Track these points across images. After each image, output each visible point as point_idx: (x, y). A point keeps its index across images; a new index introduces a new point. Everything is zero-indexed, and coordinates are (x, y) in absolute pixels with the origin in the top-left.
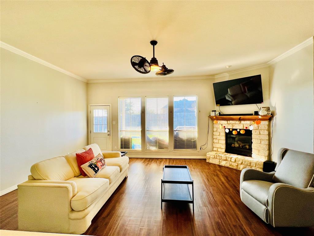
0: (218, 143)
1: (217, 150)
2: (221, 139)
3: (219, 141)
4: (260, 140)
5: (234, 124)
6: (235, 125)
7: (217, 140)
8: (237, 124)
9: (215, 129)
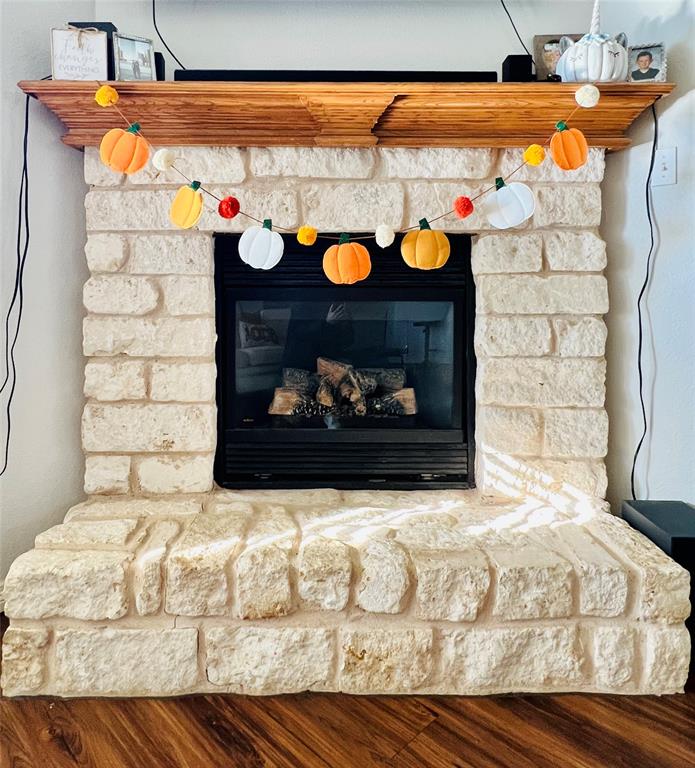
0: (146, 400)
1: (133, 477)
2: (175, 349)
3: (147, 375)
4: (550, 318)
5: (315, 187)
6: (331, 197)
7: (133, 369)
8: (342, 188)
9: (101, 251)
